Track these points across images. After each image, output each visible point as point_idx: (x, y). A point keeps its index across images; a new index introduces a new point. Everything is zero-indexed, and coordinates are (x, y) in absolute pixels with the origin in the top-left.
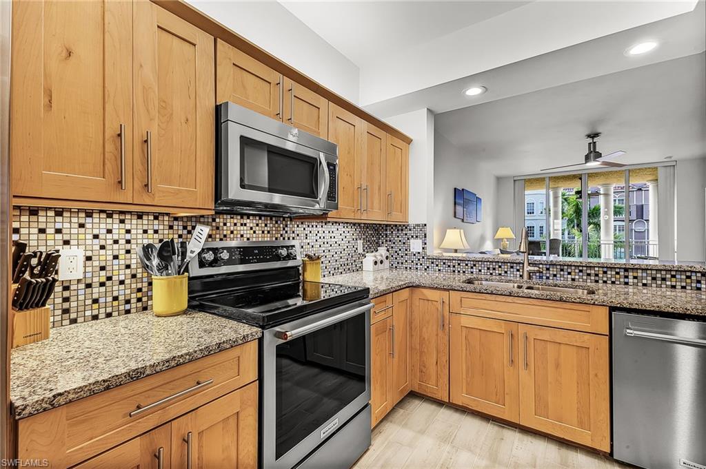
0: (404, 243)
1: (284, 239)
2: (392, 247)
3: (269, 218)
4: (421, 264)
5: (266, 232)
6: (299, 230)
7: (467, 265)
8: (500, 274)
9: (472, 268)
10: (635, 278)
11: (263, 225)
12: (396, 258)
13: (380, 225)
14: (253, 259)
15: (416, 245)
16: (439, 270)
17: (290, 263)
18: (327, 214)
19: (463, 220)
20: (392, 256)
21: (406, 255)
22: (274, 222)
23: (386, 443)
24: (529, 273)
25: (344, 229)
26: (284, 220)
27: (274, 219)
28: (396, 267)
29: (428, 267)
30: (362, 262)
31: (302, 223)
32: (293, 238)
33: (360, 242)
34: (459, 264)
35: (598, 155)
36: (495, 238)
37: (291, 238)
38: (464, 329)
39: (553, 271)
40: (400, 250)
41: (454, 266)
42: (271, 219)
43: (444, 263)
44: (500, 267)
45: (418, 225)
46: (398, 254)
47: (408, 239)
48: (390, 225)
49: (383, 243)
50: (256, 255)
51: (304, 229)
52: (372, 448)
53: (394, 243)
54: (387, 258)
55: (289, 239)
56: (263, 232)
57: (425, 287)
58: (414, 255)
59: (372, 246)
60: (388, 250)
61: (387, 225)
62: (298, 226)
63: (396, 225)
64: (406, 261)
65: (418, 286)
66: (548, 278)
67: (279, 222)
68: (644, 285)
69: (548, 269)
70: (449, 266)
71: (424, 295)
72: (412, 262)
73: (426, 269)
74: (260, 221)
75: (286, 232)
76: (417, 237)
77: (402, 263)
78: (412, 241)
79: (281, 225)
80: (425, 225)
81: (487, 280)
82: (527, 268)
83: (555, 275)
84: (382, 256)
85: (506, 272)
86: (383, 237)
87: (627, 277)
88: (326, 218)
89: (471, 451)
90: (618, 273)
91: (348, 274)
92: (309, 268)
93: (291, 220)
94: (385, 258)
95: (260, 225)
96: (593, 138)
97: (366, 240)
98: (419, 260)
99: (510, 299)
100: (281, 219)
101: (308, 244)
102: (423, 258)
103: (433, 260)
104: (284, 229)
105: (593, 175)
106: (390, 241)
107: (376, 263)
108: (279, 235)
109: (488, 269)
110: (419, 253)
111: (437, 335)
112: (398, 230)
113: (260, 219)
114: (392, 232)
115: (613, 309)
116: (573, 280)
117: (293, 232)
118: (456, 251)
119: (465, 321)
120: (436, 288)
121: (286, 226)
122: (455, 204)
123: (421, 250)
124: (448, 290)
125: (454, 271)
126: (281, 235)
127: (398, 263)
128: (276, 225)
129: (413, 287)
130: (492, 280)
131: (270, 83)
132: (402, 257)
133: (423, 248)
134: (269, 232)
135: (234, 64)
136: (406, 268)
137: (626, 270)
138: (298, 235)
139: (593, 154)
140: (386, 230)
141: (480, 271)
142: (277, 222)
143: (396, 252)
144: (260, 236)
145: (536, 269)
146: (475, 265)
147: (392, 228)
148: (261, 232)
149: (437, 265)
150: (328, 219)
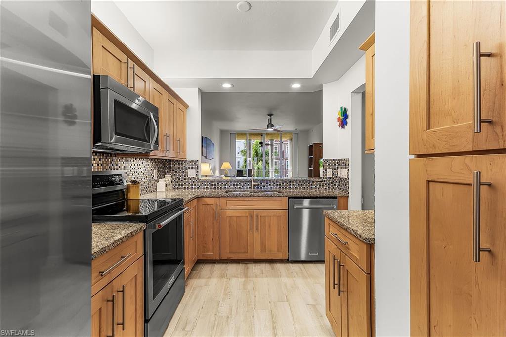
0: (183, 172)
1: (111, 170)
2: (175, 175)
3: (102, 154)
4: (195, 185)
5: (100, 165)
6: (120, 163)
7: (222, 184)
8: (240, 188)
9: (225, 185)
10: (293, 185)
11: (98, 159)
12: (178, 182)
13: (166, 160)
14: (98, 185)
15: (191, 173)
16: (207, 188)
17: (119, 187)
18: (149, 153)
19: (206, 157)
20: (175, 181)
21: (185, 179)
22: (105, 157)
23: (192, 288)
24: (254, 186)
25: (146, 163)
26: (111, 156)
27: (105, 155)
28: (178, 188)
29: (199, 186)
30: (156, 186)
31: (122, 158)
32: (117, 169)
33: (155, 172)
34: (218, 183)
35: (272, 126)
36: (222, 168)
37: (115, 169)
38: (228, 217)
39: (263, 184)
40: (181, 176)
41: (215, 185)
42: (103, 155)
43: (209, 184)
44: (240, 184)
45: (193, 161)
46: (179, 179)
47: (186, 169)
48: (173, 160)
49: (168, 172)
50: (98, 181)
51: (123, 163)
52: (185, 294)
53: (176, 172)
54: (172, 182)
55: (114, 170)
56: (98, 165)
57: (206, 197)
58: (191, 179)
59: (162, 175)
60: (172, 177)
61: (171, 160)
62: (119, 161)
63: (177, 160)
64: (185, 184)
65: (202, 197)
66: (261, 188)
67: (108, 157)
68: (296, 188)
69: (261, 183)
70: (212, 185)
71: (206, 202)
72: (189, 184)
73: (198, 188)
74: (96, 157)
75: (113, 165)
76: (192, 168)
77: (182, 185)
78: (189, 170)
79: (109, 160)
80: (198, 160)
81: (234, 191)
82: (253, 183)
83: (264, 186)
84: (169, 181)
85: (243, 186)
86: (167, 168)
87: (290, 185)
88: (149, 156)
89: (235, 277)
90: (287, 183)
91: (149, 194)
92: (132, 190)
93: (115, 156)
94: (170, 182)
95: (96, 159)
96: (270, 116)
97: (159, 171)
98: (194, 182)
99: (250, 198)
100: (110, 155)
101: (126, 173)
102: (196, 181)
103: (202, 182)
104: (111, 163)
105: (268, 134)
106: (173, 171)
107: (166, 186)
108: (108, 167)
109: (234, 185)
110: (194, 178)
111: (213, 224)
112: (179, 164)
113: (96, 155)
114: (175, 165)
115: (289, 198)
116: (271, 188)
117: (117, 165)
118: (206, 176)
119: (229, 213)
120: (213, 197)
121: (113, 161)
122: (202, 146)
123: (195, 176)
124: (219, 197)
125: (215, 188)
126: (110, 167)
127: (179, 185)
128: (106, 160)
129: (198, 198)
130: (237, 191)
131: (121, 62)
132: (182, 181)
133: (196, 175)
134: (102, 165)
135: (103, 47)
136: (185, 188)
137: (290, 182)
138: (120, 167)
139: (270, 125)
140: (170, 164)
141: (230, 186)
142: (106, 158)
143: (178, 178)
144: (96, 167)
145: (257, 183)
146: (227, 184)
147: (175, 162)
148: (97, 165)
149: (205, 185)
150: (150, 157)
